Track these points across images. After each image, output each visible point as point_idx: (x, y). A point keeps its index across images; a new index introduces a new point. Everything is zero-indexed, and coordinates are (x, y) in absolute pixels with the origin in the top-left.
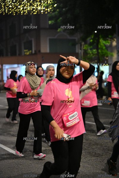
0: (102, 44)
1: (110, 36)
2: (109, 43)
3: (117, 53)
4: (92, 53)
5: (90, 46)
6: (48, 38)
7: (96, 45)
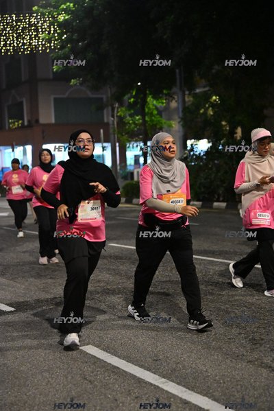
0: (151, 106)
1: (165, 92)
2: (163, 103)
3: (179, 123)
4: (134, 123)
5: (130, 110)
7: (139, 107)
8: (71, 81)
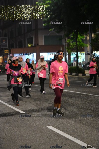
0: (79, 39)
2: (84, 37)
3: (90, 45)
4: (73, 45)
5: (71, 40)
6: (44, 35)
8: (50, 30)
